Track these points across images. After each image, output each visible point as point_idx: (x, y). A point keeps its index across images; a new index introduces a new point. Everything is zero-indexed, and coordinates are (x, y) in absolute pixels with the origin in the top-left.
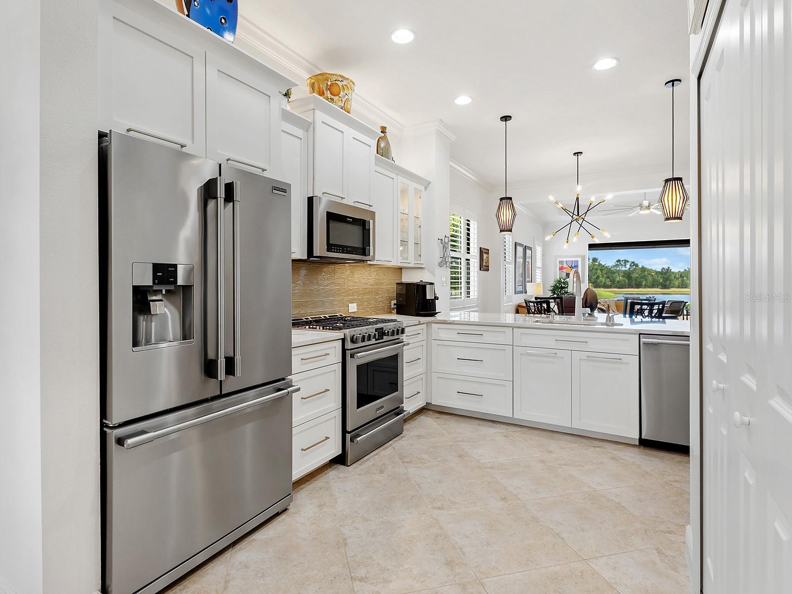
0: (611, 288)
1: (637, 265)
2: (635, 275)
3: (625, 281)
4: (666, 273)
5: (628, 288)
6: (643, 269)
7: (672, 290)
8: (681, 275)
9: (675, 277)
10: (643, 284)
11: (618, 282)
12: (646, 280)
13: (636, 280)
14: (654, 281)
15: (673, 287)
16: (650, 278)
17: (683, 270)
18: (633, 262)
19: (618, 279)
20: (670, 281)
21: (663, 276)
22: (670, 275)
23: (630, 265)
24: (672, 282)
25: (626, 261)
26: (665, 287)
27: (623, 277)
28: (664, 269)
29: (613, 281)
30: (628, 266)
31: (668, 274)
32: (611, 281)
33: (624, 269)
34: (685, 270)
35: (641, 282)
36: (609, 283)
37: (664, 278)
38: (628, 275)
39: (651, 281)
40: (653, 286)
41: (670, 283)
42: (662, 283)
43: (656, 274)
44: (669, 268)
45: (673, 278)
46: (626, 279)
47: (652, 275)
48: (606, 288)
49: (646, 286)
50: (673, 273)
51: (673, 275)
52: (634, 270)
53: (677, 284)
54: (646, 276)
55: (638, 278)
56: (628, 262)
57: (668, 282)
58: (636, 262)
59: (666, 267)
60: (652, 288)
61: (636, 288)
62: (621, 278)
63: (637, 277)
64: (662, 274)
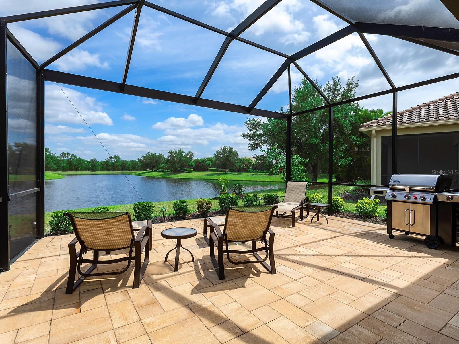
0: (57, 171)
1: (76, 157)
2: (74, 163)
3: (67, 166)
4: (93, 162)
5: (70, 171)
6: (80, 159)
7: (97, 172)
8: (102, 164)
9: (99, 164)
10: (80, 168)
11: (63, 167)
12: (81, 166)
13: (74, 166)
14: (86, 167)
15: (97, 170)
16: (84, 165)
17: (102, 161)
19: (62, 165)
21: (92, 164)
22: (96, 163)
23: (71, 157)
24: (97, 168)
25: (68, 154)
26: (93, 170)
27: (66, 164)
28: (92, 159)
29: (59, 166)
30: (70, 157)
32: (57, 166)
33: (66, 159)
35: (78, 168)
36: (56, 168)
37: (92, 165)
38: (69, 162)
40: (85, 170)
42: (91, 168)
45: (97, 165)
46: (68, 165)
47: (85, 163)
52: (74, 159)
53: (100, 168)
54: (81, 163)
55: (77, 165)
56: (70, 154)
57: (95, 167)
58: (75, 155)
59: (93, 158)
60: (85, 171)
62: (64, 164)
64: (91, 163)
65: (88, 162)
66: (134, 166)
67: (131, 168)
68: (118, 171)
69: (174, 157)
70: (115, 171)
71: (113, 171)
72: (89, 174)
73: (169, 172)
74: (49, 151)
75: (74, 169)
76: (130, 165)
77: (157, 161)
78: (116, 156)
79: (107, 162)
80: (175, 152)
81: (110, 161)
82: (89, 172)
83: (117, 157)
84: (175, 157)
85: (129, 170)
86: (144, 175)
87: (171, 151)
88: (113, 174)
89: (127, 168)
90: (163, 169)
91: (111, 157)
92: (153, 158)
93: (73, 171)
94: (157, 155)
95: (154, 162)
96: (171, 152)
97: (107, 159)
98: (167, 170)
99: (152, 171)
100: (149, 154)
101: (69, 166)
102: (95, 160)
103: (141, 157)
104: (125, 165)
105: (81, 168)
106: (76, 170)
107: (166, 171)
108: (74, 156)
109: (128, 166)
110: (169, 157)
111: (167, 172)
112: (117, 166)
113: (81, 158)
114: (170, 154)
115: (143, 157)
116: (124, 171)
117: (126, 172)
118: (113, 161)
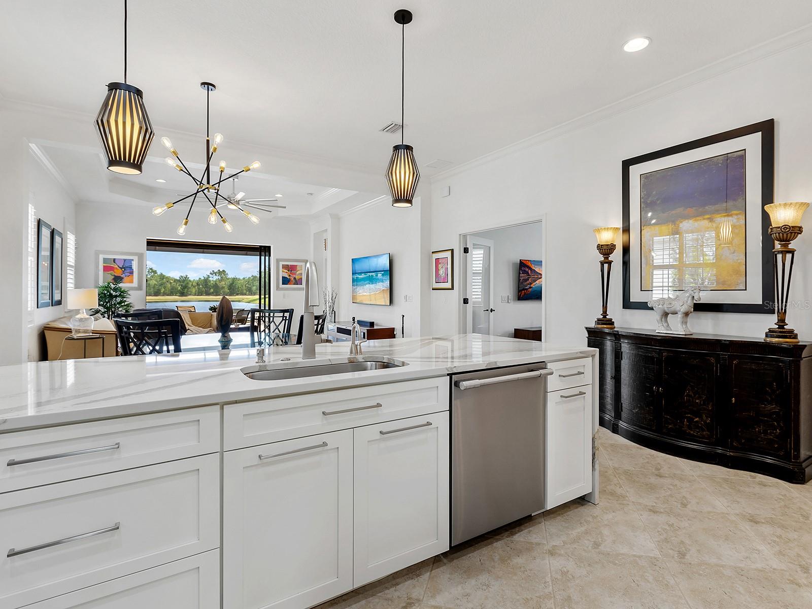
1: (155, 272)
4: (184, 281)
7: (190, 297)
9: (192, 285)
10: (162, 291)
12: (165, 288)
14: (172, 289)
15: (190, 295)
17: (198, 279)
18: (151, 269)
20: (188, 289)
24: (190, 290)
28: (182, 277)
31: (186, 282)
34: (200, 279)
35: (159, 290)
39: (170, 288)
40: (171, 294)
41: (187, 291)
42: (180, 290)
43: (175, 282)
44: (187, 276)
47: (171, 283)
49: (165, 294)
50: (190, 281)
51: (191, 283)
52: (152, 276)
53: (194, 291)
54: (164, 283)
55: (157, 285)
57: (186, 290)
58: (154, 269)
61: (154, 296)
63: (155, 284)
64: (180, 282)
65: (175, 281)
67: (245, 291)
75: (153, 293)
78: (221, 270)
81: (211, 279)
89: (238, 291)
91: (213, 273)
105: (164, 292)
112: (223, 288)
116: (234, 296)
117: (237, 297)
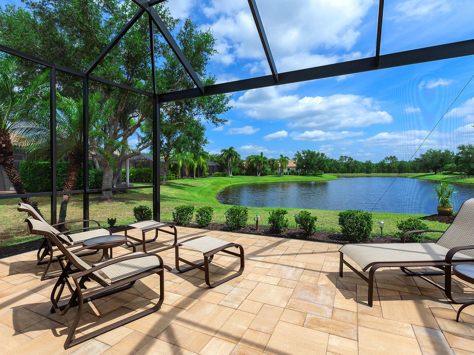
0: (337, 173)
2: (351, 165)
3: (345, 169)
5: (347, 173)
6: (356, 162)
8: (377, 166)
11: (341, 169)
13: (351, 168)
16: (359, 167)
19: (341, 168)
21: (367, 166)
22: (370, 165)
23: (348, 159)
25: (346, 157)
26: (368, 172)
27: (344, 166)
29: (338, 169)
32: (337, 169)
33: (344, 161)
36: (336, 170)
38: (347, 165)
45: (372, 167)
48: (334, 173)
56: (347, 157)
59: (368, 160)
60: (361, 173)
66: (415, 168)
68: (394, 173)
69: (467, 153)
70: (391, 173)
71: (389, 173)
72: (364, 176)
73: (460, 174)
74: (325, 155)
76: (410, 167)
77: (441, 161)
79: (382, 164)
80: (470, 146)
82: (364, 174)
83: (393, 158)
84: (470, 153)
85: (409, 172)
86: (422, 178)
87: (463, 146)
88: (389, 177)
90: (451, 171)
92: (436, 156)
93: (350, 173)
94: (442, 152)
95: (437, 161)
96: (462, 148)
97: (382, 160)
98: (458, 172)
99: (435, 174)
100: (430, 152)
101: (346, 168)
102: (370, 162)
103: (418, 157)
104: (402, 167)
106: (353, 172)
107: (456, 173)
108: (351, 159)
109: (406, 167)
110: (460, 153)
111: (458, 174)
113: (357, 160)
114: (461, 150)
115: (422, 156)
118: (389, 162)
